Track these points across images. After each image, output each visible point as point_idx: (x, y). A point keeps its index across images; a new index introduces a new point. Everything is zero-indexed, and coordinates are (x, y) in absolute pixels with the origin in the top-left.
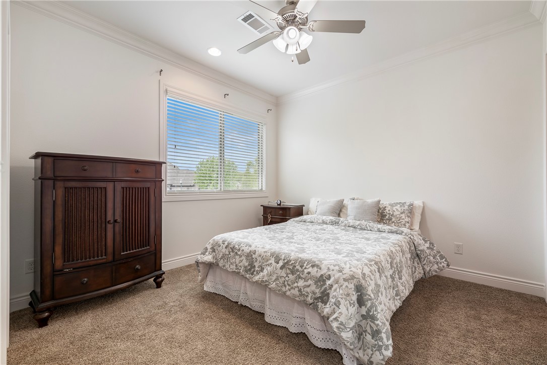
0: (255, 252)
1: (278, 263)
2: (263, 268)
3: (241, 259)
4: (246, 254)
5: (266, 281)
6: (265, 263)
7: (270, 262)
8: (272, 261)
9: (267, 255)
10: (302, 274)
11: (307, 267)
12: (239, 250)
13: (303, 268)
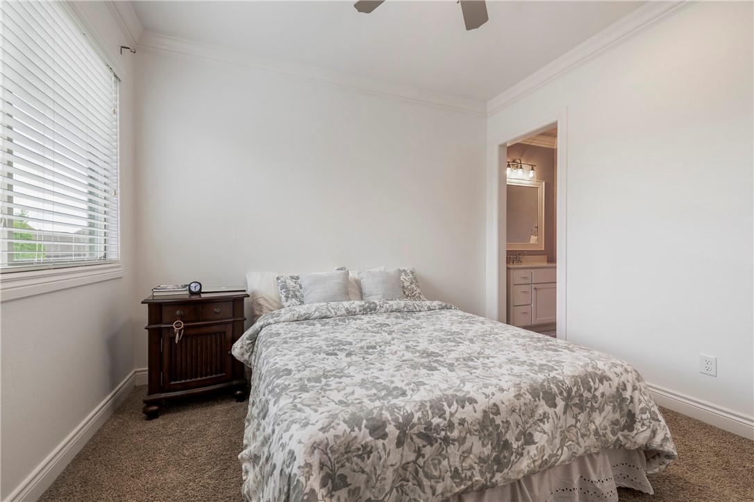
0: (496, 409)
1: (555, 406)
2: (531, 435)
3: (467, 445)
4: (477, 427)
5: (551, 456)
6: (531, 421)
7: (540, 411)
8: (543, 407)
9: (527, 401)
10: (596, 402)
11: (597, 387)
12: (451, 426)
13: (593, 390)
